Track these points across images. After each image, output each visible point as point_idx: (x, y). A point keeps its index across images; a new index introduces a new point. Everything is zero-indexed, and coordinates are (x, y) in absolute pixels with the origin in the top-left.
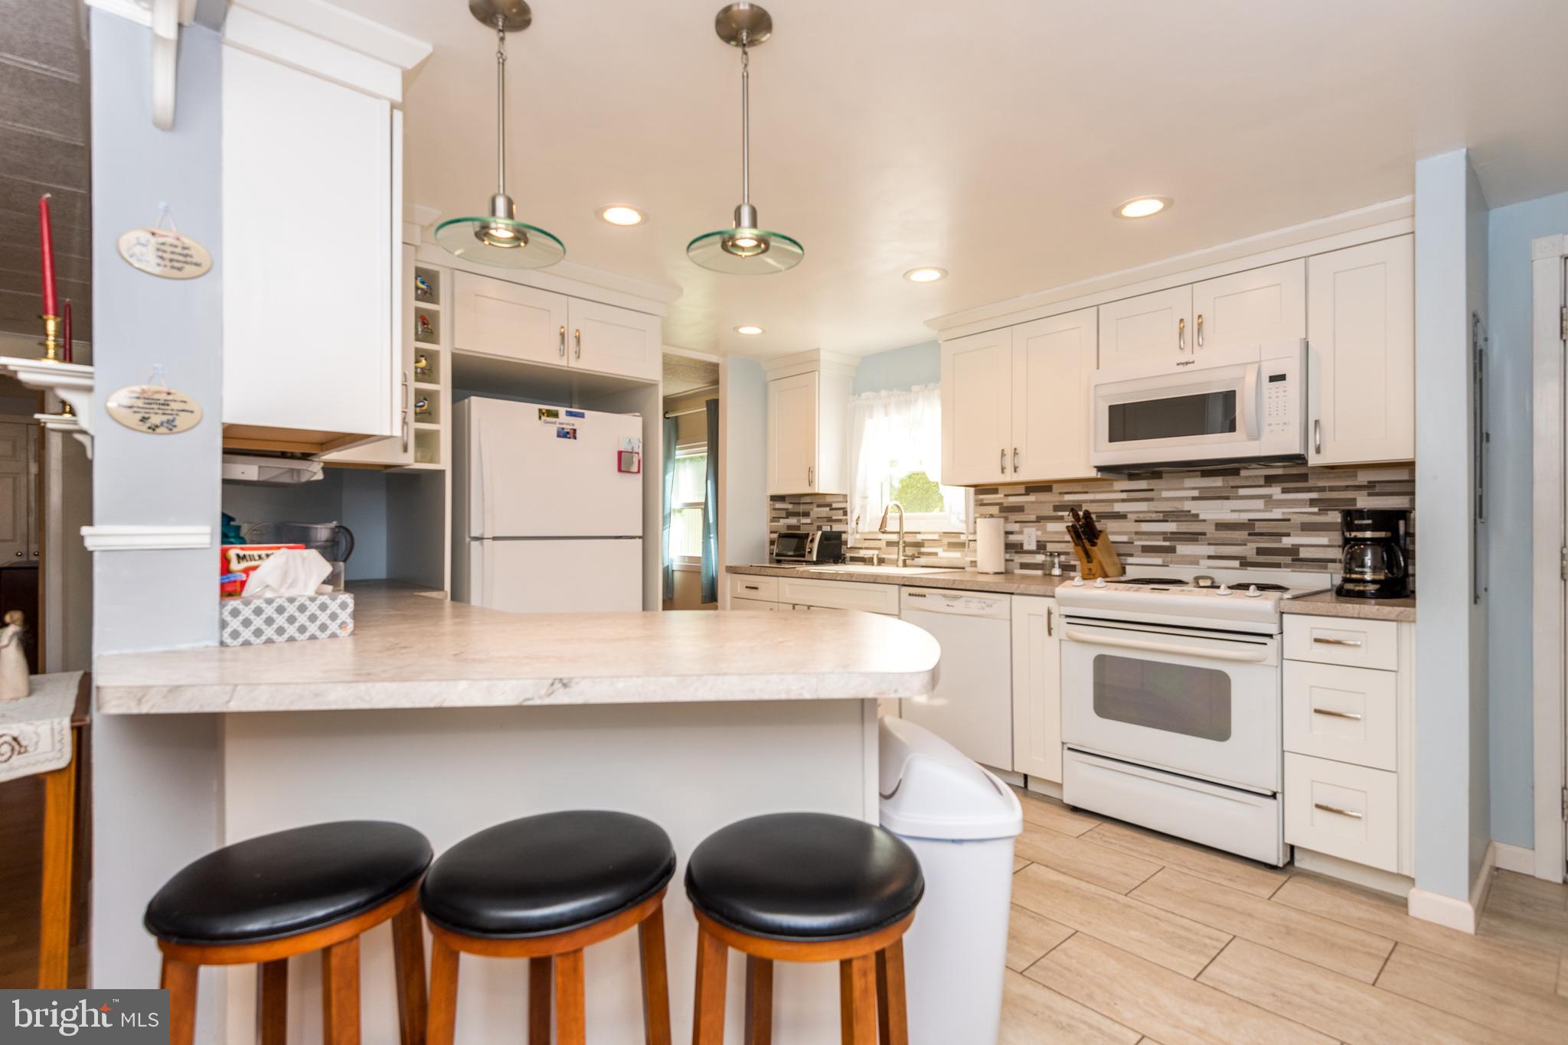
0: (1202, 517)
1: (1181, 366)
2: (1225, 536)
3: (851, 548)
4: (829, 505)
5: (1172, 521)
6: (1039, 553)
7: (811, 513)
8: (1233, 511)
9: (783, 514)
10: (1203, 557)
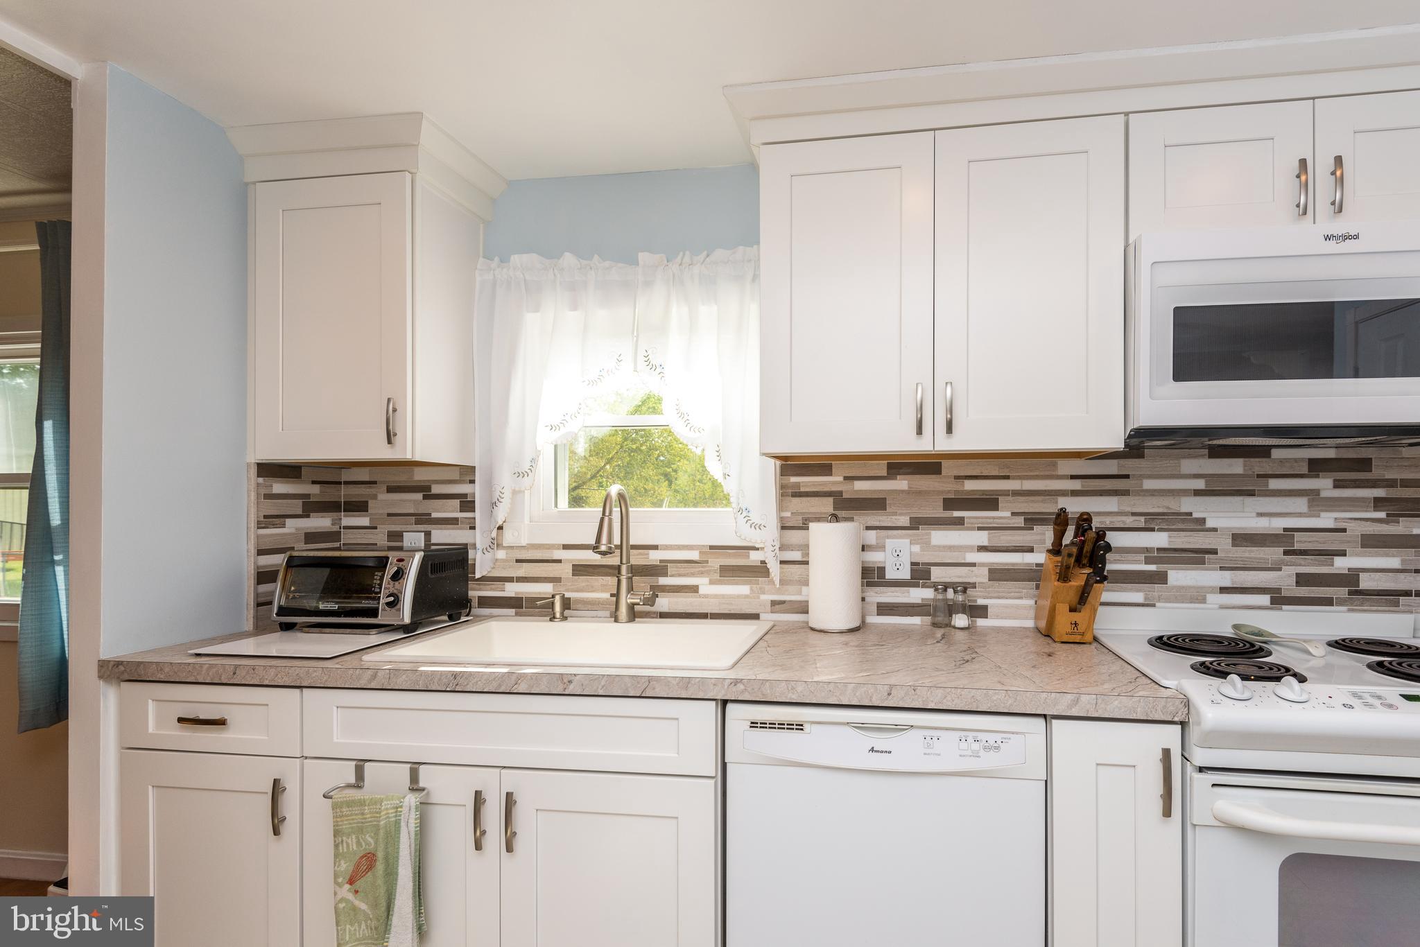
0: (1210, 524)
1: (1332, 242)
2: (1247, 555)
3: (483, 579)
4: (424, 490)
5: (1160, 530)
6: (916, 585)
7: (371, 504)
8: (1260, 515)
9: (297, 507)
10: (1212, 590)
